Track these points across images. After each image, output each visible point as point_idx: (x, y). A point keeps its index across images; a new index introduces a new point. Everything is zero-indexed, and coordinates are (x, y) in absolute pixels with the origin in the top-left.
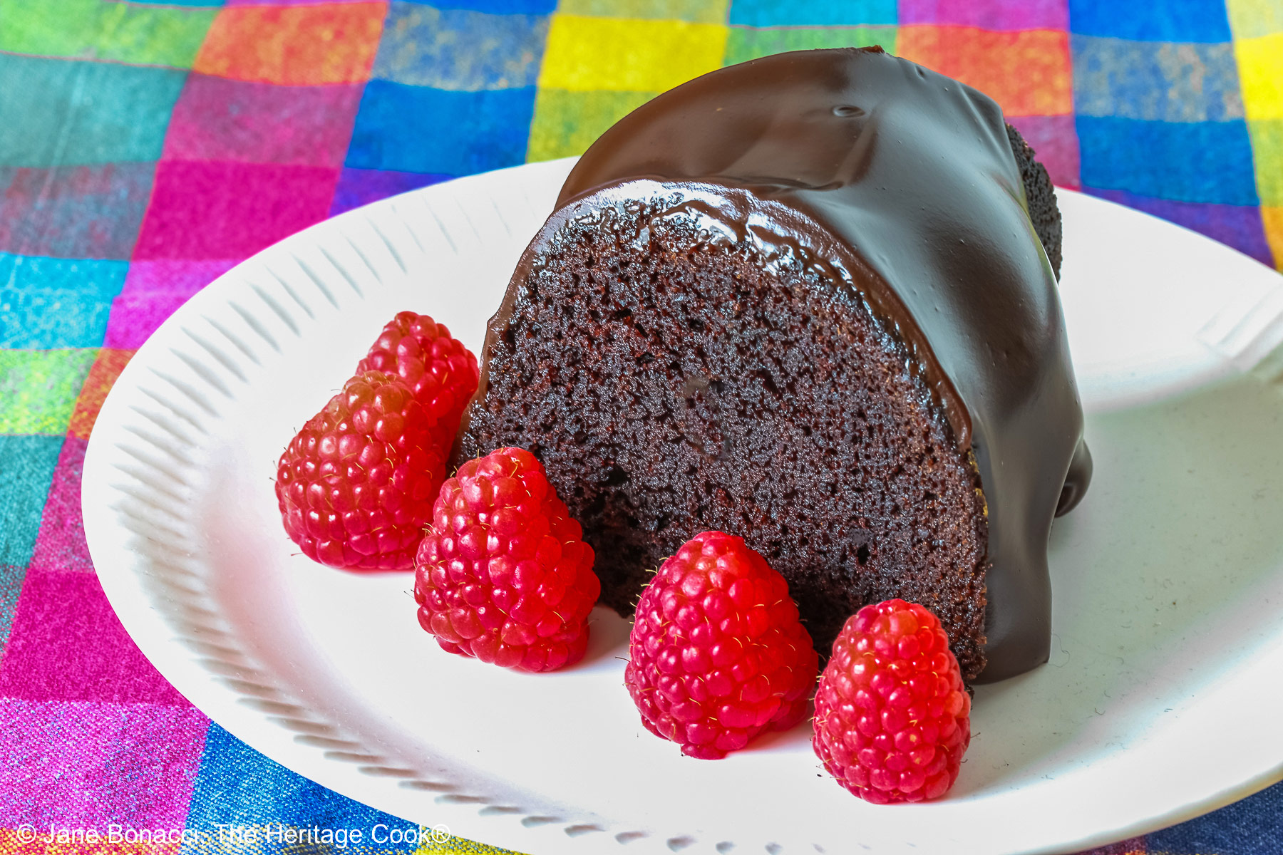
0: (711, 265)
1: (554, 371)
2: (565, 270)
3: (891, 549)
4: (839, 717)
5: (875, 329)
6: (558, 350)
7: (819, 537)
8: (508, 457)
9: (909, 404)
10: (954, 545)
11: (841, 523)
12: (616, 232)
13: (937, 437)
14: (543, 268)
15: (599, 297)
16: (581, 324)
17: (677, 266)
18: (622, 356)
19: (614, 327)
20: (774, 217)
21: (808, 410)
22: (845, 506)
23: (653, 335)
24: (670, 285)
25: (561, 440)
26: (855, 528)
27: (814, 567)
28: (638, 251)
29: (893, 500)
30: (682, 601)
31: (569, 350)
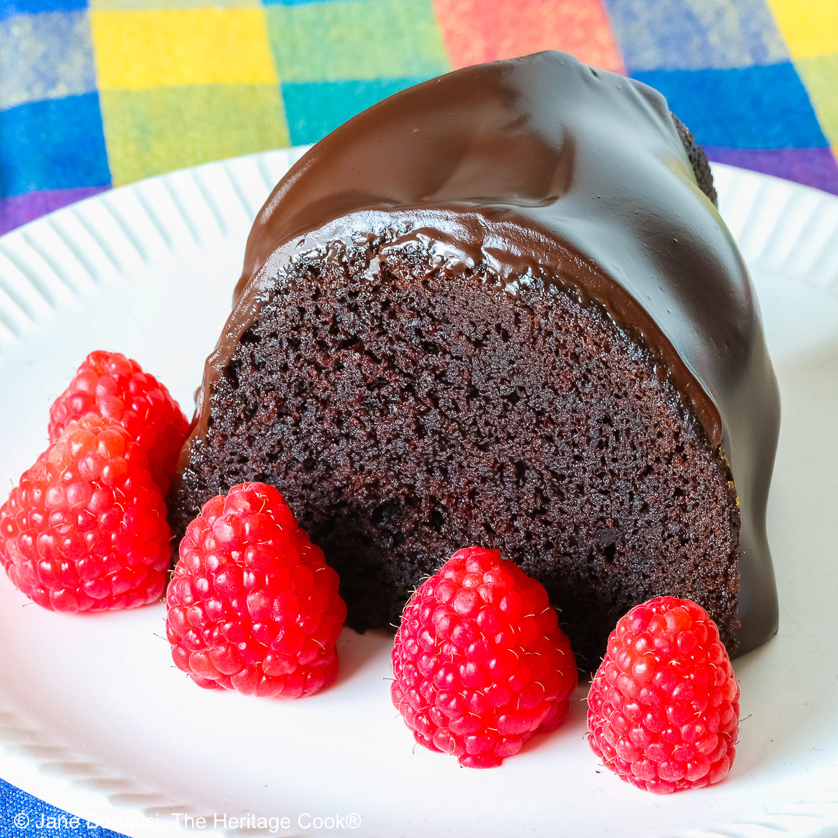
0: (447, 288)
1: (281, 402)
2: (290, 304)
3: (640, 546)
4: (623, 715)
5: (621, 339)
6: (284, 382)
7: (565, 540)
8: (252, 492)
9: (659, 407)
10: (707, 537)
11: (588, 525)
12: (344, 265)
13: (688, 437)
14: (266, 303)
15: (327, 327)
16: (308, 355)
17: (410, 292)
18: (352, 383)
19: (343, 355)
20: (509, 237)
21: (552, 420)
22: (591, 509)
23: (386, 360)
24: (403, 312)
25: (289, 468)
26: (602, 528)
27: (560, 569)
28: (368, 281)
29: (642, 499)
30: (455, 619)
31: (295, 381)
